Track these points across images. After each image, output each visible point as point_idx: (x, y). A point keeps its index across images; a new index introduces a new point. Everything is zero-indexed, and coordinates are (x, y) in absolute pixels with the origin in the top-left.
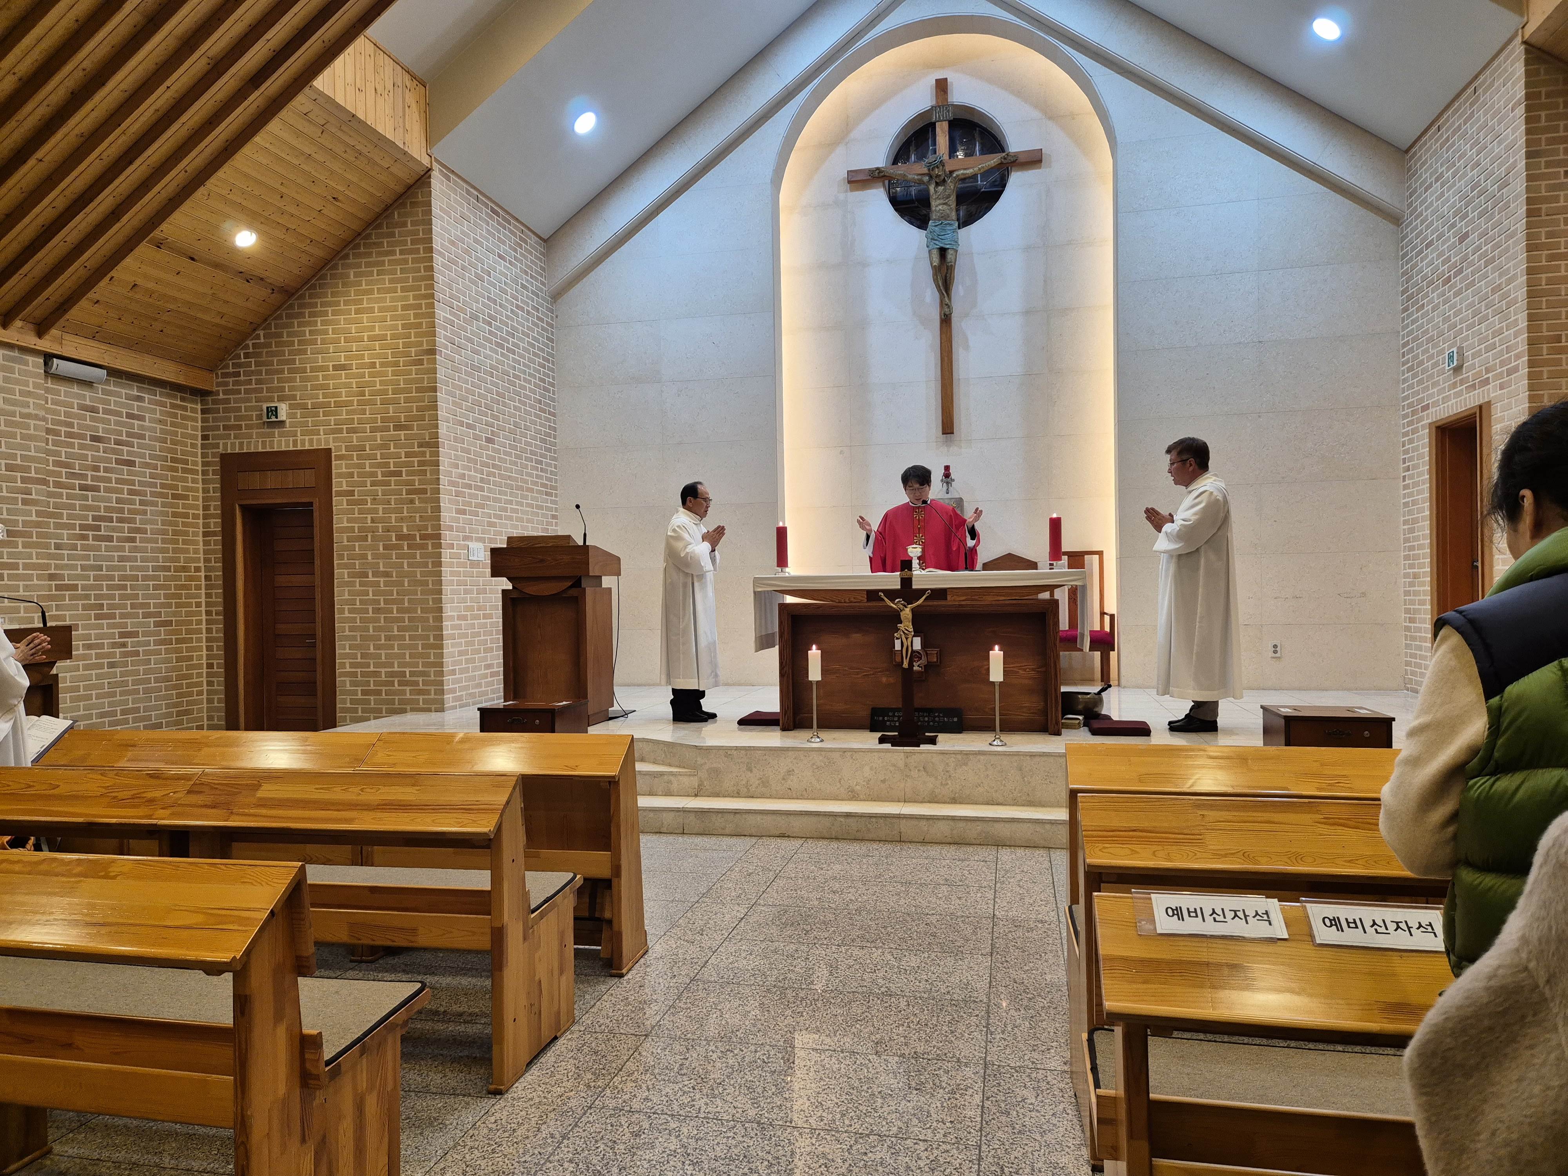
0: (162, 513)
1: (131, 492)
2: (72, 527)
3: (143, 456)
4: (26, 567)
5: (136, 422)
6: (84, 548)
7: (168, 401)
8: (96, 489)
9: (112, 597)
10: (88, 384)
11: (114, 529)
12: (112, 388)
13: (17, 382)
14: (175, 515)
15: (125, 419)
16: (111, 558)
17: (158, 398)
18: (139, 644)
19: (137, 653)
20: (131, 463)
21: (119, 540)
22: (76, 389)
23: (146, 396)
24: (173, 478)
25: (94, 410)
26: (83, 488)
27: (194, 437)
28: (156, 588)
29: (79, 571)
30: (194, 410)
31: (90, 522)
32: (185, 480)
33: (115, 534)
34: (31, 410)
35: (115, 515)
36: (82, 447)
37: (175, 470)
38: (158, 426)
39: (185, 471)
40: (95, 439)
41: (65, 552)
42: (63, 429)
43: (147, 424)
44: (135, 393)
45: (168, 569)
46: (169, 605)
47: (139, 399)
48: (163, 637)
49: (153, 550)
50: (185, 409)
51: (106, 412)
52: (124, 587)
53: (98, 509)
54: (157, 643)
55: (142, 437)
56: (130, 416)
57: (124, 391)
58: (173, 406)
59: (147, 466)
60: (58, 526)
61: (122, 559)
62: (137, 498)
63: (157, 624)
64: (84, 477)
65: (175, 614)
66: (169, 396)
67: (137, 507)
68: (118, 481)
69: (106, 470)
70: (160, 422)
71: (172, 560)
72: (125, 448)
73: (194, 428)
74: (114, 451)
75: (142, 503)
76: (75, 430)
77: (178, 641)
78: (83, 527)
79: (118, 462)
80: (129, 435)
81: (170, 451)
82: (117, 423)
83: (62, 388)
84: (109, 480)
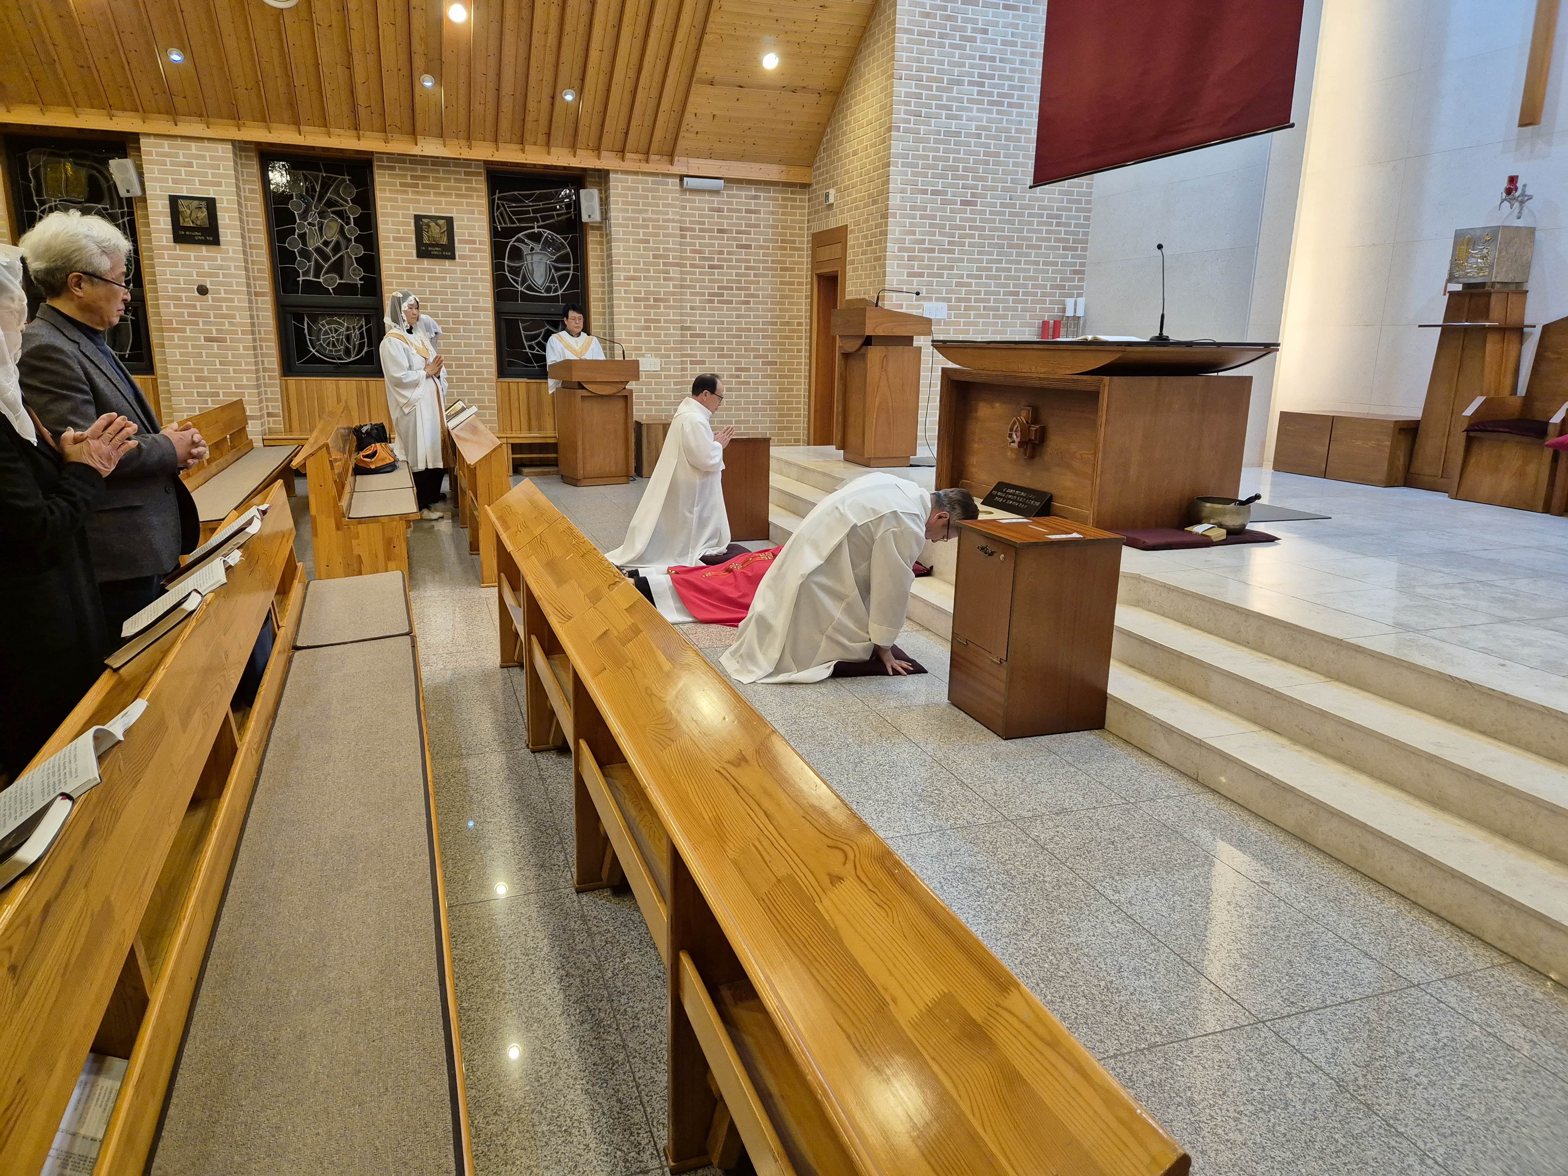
0: (771, 283)
1: (747, 268)
2: (703, 294)
3: (758, 240)
4: (666, 321)
5: (753, 215)
6: (711, 309)
7: (780, 196)
8: (721, 267)
9: (731, 343)
10: (715, 192)
11: (733, 296)
12: (735, 192)
13: (661, 198)
14: (782, 283)
15: (744, 214)
16: (731, 316)
17: (772, 194)
18: (751, 377)
19: (748, 383)
20: (749, 247)
21: (737, 303)
22: (707, 197)
23: (762, 194)
24: (782, 255)
25: (720, 210)
26: (711, 267)
27: (802, 222)
28: (764, 337)
29: (707, 325)
30: (802, 200)
31: (716, 291)
32: (792, 256)
33: (734, 299)
34: (670, 216)
35: (734, 285)
36: (711, 238)
37: (785, 249)
38: (771, 217)
39: (792, 249)
40: (720, 231)
41: (698, 312)
42: (697, 227)
43: (762, 216)
44: (753, 193)
45: (775, 324)
46: (775, 350)
47: (756, 197)
48: (769, 373)
49: (763, 310)
50: (795, 200)
51: (729, 210)
52: (740, 337)
53: (722, 281)
54: (764, 377)
55: (758, 226)
56: (747, 211)
57: (744, 193)
58: (784, 199)
59: (761, 247)
60: (692, 294)
61: (738, 317)
62: (752, 272)
63: (764, 363)
64: (712, 259)
65: (779, 357)
66: (781, 192)
67: (752, 278)
68: (737, 261)
69: (729, 253)
70: (773, 213)
71: (778, 317)
72: (744, 236)
73: (801, 215)
74: (735, 239)
75: (755, 275)
76: (706, 226)
77: (781, 377)
78: (710, 294)
79: (738, 246)
80: (747, 225)
81: (780, 234)
82: (738, 218)
83: (697, 198)
84: (731, 260)
